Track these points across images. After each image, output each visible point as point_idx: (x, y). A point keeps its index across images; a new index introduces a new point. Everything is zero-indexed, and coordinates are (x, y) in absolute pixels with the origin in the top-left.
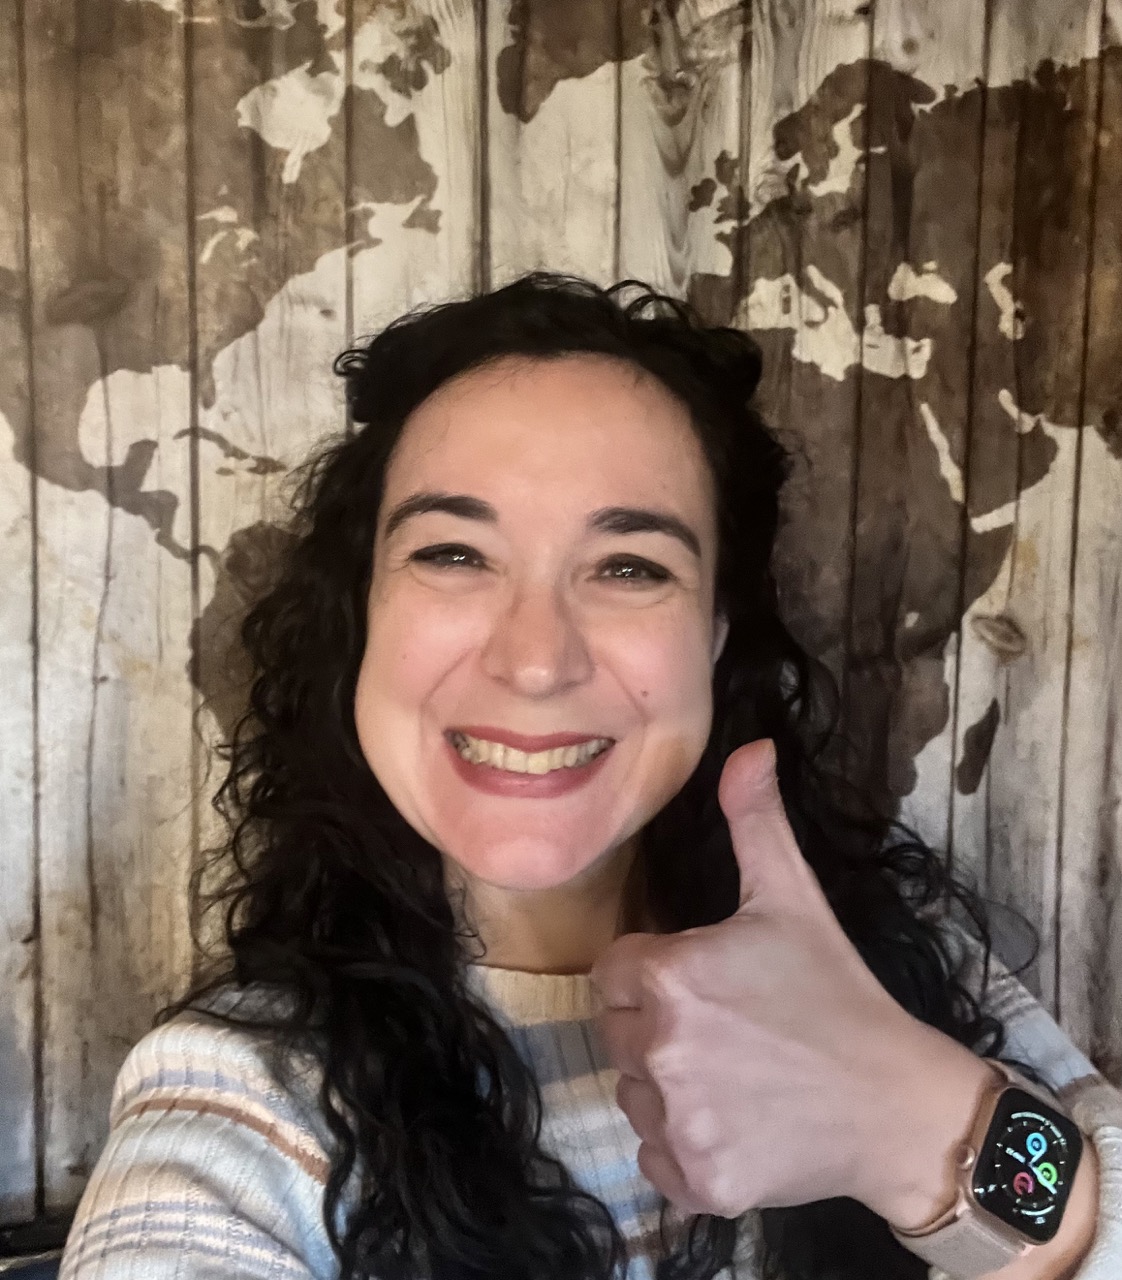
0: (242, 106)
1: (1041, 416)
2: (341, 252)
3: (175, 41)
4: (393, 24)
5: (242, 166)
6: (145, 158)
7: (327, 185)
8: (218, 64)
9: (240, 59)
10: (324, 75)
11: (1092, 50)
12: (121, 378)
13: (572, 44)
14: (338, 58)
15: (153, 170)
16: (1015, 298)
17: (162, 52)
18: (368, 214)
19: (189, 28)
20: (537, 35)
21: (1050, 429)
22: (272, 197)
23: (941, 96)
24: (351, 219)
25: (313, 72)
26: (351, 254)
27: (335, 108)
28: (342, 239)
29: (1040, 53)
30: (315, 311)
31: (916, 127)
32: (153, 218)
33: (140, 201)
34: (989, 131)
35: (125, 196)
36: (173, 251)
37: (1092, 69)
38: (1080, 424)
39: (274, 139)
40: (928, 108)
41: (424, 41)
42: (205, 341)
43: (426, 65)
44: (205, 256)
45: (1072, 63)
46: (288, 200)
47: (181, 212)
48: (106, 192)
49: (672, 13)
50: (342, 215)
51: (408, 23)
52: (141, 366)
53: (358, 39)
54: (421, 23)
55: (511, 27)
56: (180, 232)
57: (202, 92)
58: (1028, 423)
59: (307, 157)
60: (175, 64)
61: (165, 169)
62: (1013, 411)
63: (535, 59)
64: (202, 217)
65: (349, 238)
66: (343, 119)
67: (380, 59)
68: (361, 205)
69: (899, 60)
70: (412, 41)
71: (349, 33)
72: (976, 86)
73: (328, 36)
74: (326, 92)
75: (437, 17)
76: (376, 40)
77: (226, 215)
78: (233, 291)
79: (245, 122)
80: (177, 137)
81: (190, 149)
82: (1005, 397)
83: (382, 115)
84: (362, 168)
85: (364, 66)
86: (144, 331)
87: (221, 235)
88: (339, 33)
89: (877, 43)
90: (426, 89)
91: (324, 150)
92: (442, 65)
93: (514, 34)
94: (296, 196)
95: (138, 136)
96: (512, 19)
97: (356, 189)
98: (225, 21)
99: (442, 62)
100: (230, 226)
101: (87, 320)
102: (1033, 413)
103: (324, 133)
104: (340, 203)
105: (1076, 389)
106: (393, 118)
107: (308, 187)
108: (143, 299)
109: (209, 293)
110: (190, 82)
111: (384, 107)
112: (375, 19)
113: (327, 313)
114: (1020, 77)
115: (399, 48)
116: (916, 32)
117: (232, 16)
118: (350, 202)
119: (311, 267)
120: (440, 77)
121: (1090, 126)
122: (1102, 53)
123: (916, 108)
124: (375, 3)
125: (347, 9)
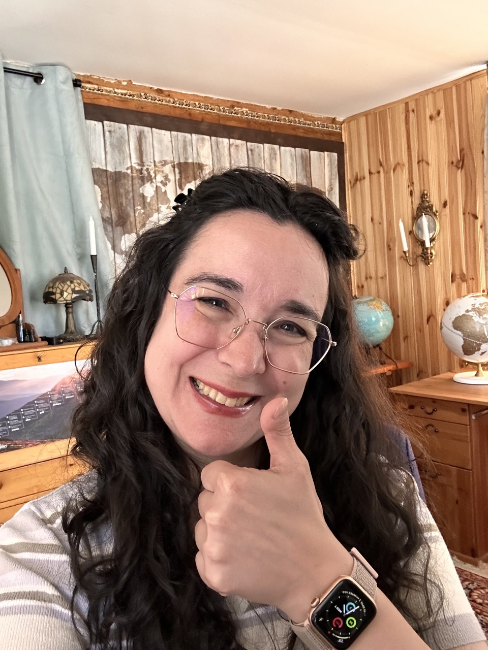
0: (141, 189)
2: (157, 214)
3: (130, 179)
5: (141, 199)
6: (127, 198)
7: (154, 202)
8: (137, 182)
9: (140, 181)
10: (152, 184)
12: (127, 235)
13: (188, 177)
14: (154, 180)
15: (128, 200)
17: (128, 180)
18: (161, 207)
19: (132, 176)
20: (183, 176)
22: (146, 204)
24: (158, 208)
25: (151, 183)
26: (158, 214)
27: (155, 189)
28: (157, 211)
32: (129, 208)
33: (127, 205)
35: (124, 204)
36: (132, 214)
39: (146, 195)
41: (166, 177)
42: (138, 229)
43: (167, 182)
44: (137, 215)
46: (148, 205)
47: (132, 207)
48: (121, 204)
49: (202, 172)
51: (164, 175)
52: (129, 234)
53: (157, 178)
55: (179, 175)
56: (132, 211)
57: (134, 187)
59: (151, 197)
60: (130, 182)
61: (130, 200)
63: (183, 180)
64: (136, 208)
66: (156, 191)
67: (160, 181)
68: (160, 205)
71: (155, 176)
73: (152, 177)
74: (153, 186)
75: (168, 174)
76: (159, 178)
77: (139, 208)
78: (141, 221)
79: (141, 192)
80: (131, 194)
81: (133, 196)
84: (159, 199)
85: (158, 182)
86: (129, 227)
87: (139, 211)
90: (167, 186)
91: (153, 196)
92: (169, 182)
94: (149, 204)
95: (125, 195)
96: (179, 173)
97: (158, 203)
98: (137, 175)
99: (169, 181)
100: (140, 209)
101: (121, 226)
103: (153, 193)
104: (156, 205)
106: (163, 191)
107: (151, 202)
108: (128, 222)
109: (138, 221)
110: (133, 185)
111: (161, 189)
112: (159, 174)
115: (163, 179)
117: (138, 174)
118: (158, 205)
119: (152, 216)
120: (169, 184)
124: (159, 171)
125: (155, 173)
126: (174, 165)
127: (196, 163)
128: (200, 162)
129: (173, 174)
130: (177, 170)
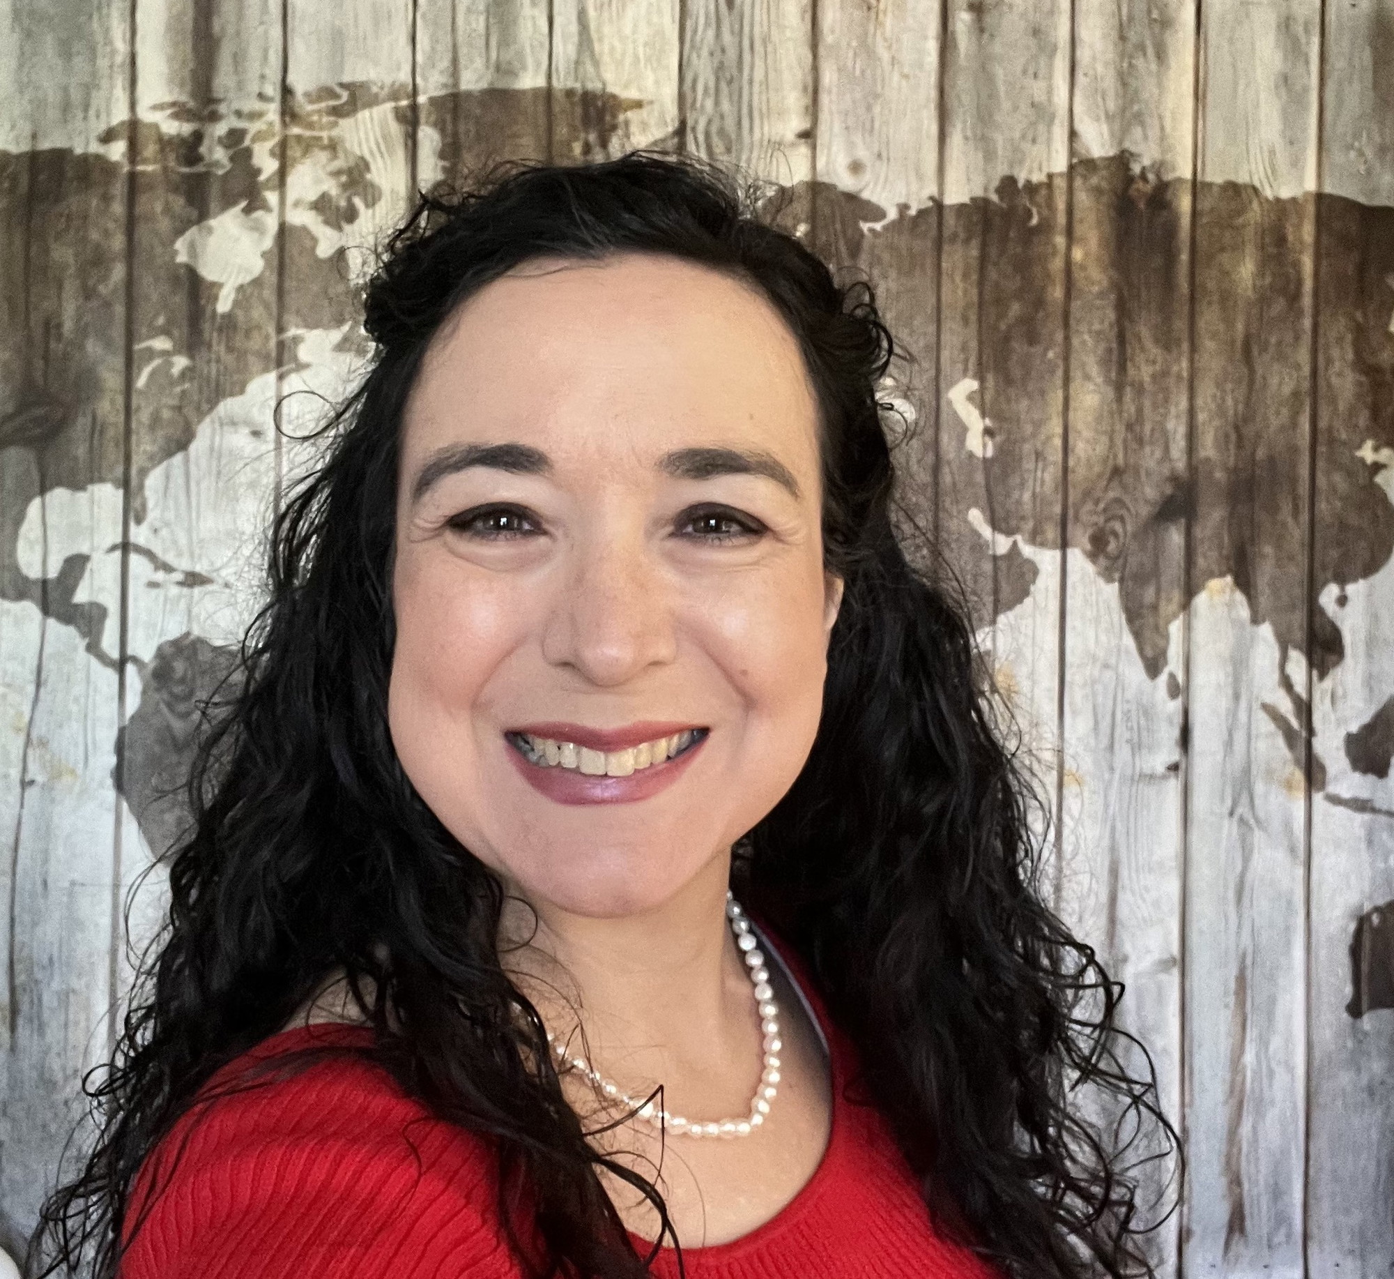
0: (180, 245)
1: (1019, 538)
2: (272, 376)
3: (119, 189)
4: (324, 167)
5: (179, 300)
6: (88, 293)
7: (258, 313)
8: (159, 207)
9: (179, 202)
10: (259, 214)
11: (1060, 164)
12: (59, 495)
14: (272, 197)
15: (94, 303)
16: (983, 415)
17: (106, 199)
18: (297, 340)
19: (133, 177)
21: (1027, 550)
22: (206, 326)
23: (892, 214)
24: (281, 345)
25: (248, 211)
26: (281, 378)
27: (268, 242)
28: (272, 365)
29: (1001, 170)
30: (246, 431)
31: (866, 245)
32: (93, 347)
33: (82, 330)
34: (946, 247)
35: (68, 326)
36: (111, 380)
37: (1061, 184)
38: (1064, 545)
39: (208, 273)
40: (878, 226)
41: (356, 178)
42: (137, 461)
43: (358, 202)
44: (141, 382)
45: (1038, 177)
46: (220, 330)
47: (119, 340)
48: (51, 326)
50: (273, 343)
51: (340, 163)
52: (77, 485)
53: (291, 180)
54: (351, 163)
55: (441, 163)
56: (118, 362)
57: (142, 231)
58: (1002, 544)
59: (241, 289)
60: (118, 208)
61: (107, 305)
62: (986, 531)
64: (138, 347)
65: (279, 363)
66: (276, 251)
67: (312, 196)
68: (292, 332)
69: (845, 182)
70: (344, 178)
71: (282, 174)
72: (930, 204)
73: (262, 178)
74: (258, 228)
75: (368, 157)
76: (308, 180)
77: (161, 343)
78: (166, 414)
79: (182, 258)
80: (118, 272)
81: (130, 283)
82: (976, 517)
83: (313, 248)
84: (292, 300)
85: (297, 204)
86: (81, 451)
87: (156, 362)
88: (273, 175)
89: (820, 164)
90: (357, 222)
91: (257, 282)
92: (371, 203)
93: (445, 169)
94: (229, 324)
95: (83, 273)
96: (442, 155)
97: (286, 317)
98: (165, 169)
99: (372, 196)
100: (165, 353)
101: (28, 442)
102: (1009, 532)
103: (257, 266)
104: (271, 329)
105: (1057, 509)
106: (324, 250)
107: (240, 315)
108: (82, 424)
109: (143, 417)
110: (131, 224)
111: (315, 240)
112: (308, 161)
113: (256, 434)
114: (979, 193)
115: (331, 187)
116: (863, 154)
117: (172, 164)
118: (280, 329)
119: (242, 391)
120: (370, 211)
121: (1060, 241)
122: (1071, 167)
123: (865, 226)
124: (308, 146)
125: (282, 153)
126: (414, 107)
127: (570, 93)
128: (594, 86)
129: (400, 154)
130: (429, 137)
